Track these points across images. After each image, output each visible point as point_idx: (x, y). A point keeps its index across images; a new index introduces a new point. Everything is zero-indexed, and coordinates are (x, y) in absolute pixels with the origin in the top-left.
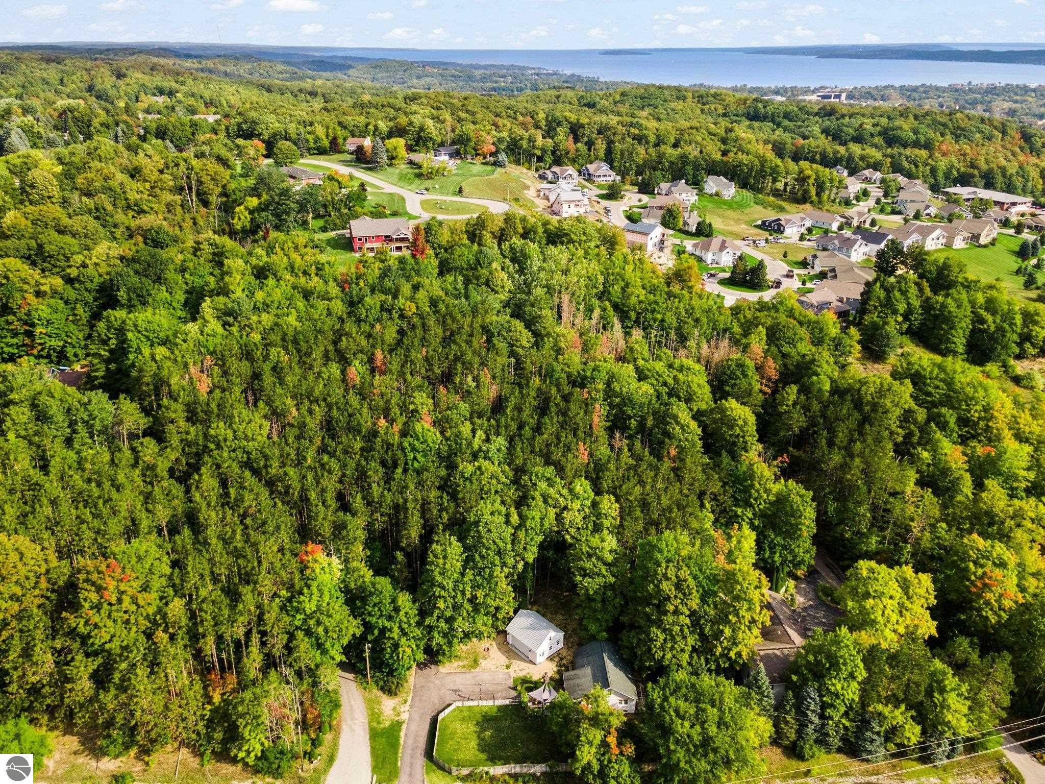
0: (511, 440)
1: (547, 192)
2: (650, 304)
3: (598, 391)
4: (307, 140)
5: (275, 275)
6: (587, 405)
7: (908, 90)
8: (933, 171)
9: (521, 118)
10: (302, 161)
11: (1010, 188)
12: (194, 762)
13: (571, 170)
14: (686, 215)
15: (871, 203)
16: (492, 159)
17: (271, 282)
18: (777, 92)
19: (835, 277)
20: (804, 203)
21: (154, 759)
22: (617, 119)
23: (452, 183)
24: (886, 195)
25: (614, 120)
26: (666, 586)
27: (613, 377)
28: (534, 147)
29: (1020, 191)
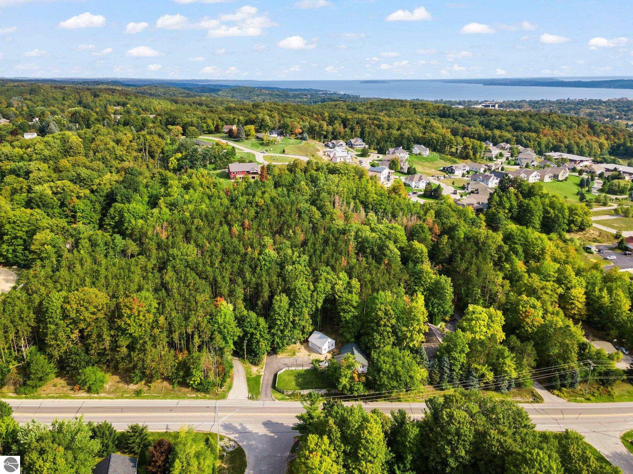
0: (311, 257)
1: (329, 153)
2: (379, 201)
3: (351, 236)
4: (203, 127)
5: (193, 188)
6: (346, 242)
7: (533, 102)
8: (539, 144)
9: (315, 116)
10: (200, 137)
11: (581, 154)
12: (170, 387)
13: (342, 142)
14: (402, 164)
15: (504, 160)
16: (300, 136)
17: (191, 191)
18: (460, 104)
19: (478, 193)
20: (467, 159)
21: (152, 385)
22: (367, 116)
23: (280, 148)
24: (512, 156)
25: (365, 116)
26: (380, 313)
27: (359, 230)
28: (322, 130)
29: (587, 155)
